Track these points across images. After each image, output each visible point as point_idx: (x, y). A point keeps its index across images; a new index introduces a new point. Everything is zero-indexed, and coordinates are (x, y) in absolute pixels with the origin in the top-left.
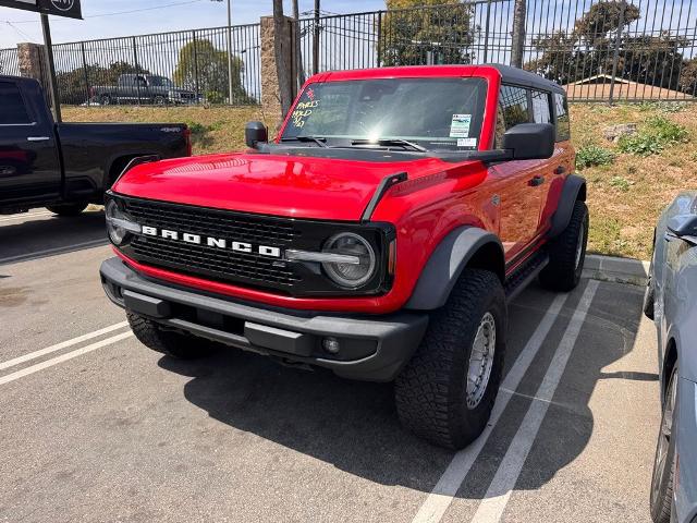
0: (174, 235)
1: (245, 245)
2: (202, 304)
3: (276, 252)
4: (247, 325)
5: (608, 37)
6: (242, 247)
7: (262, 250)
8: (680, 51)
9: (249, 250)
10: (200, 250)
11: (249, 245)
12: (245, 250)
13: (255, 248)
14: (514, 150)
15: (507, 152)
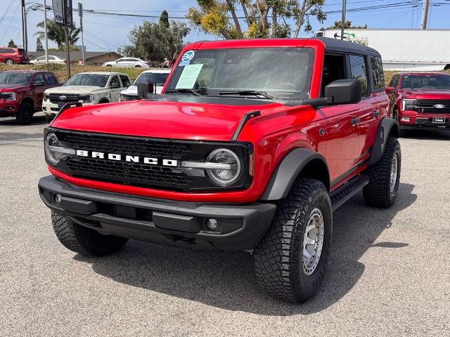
0: (101, 155)
1: (154, 159)
3: (174, 163)
4: (154, 214)
6: (151, 161)
7: (165, 162)
9: (156, 163)
10: (121, 164)
11: (156, 160)
12: (153, 163)
13: (160, 161)
14: (333, 98)
15: (328, 99)
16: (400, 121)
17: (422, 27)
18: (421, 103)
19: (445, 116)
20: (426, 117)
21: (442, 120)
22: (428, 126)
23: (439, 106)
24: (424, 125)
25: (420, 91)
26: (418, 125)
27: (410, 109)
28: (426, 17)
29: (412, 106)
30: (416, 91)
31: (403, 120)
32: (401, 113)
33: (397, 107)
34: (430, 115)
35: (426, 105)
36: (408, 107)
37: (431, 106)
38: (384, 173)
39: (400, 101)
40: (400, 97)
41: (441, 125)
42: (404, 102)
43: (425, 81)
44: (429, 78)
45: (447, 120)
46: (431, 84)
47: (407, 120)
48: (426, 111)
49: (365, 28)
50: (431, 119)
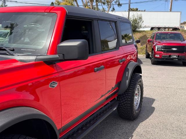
14: (64, 55)
15: (59, 56)
16: (155, 57)
17: (169, 11)
18: (165, 47)
19: (177, 54)
20: (167, 55)
21: (176, 56)
22: (169, 59)
23: (174, 49)
24: (167, 59)
25: (164, 41)
26: (163, 59)
27: (159, 51)
28: (171, 6)
29: (160, 49)
30: (163, 41)
31: (156, 56)
32: (155, 52)
33: (153, 49)
34: (170, 54)
35: (168, 48)
36: (158, 49)
37: (170, 49)
38: (129, 99)
39: (155, 46)
40: (155, 45)
41: (176, 59)
42: (156, 47)
43: (168, 36)
44: (169, 35)
45: (178, 56)
46: (171, 38)
47: (158, 56)
48: (168, 52)
49: (145, 11)
50: (170, 56)
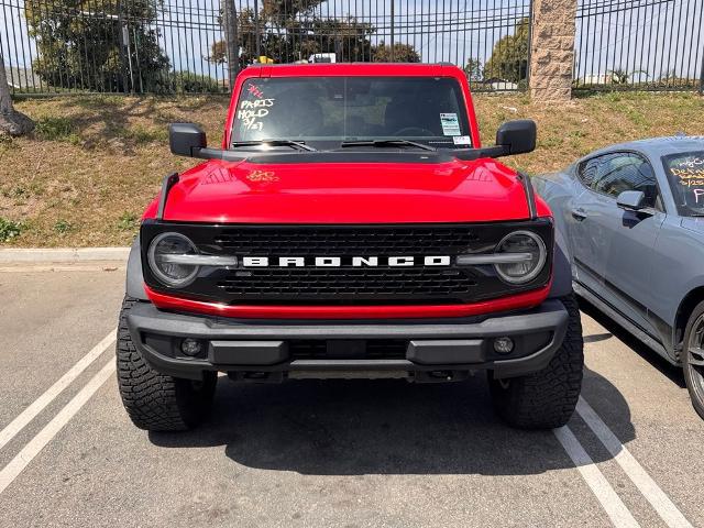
0: (300, 262)
1: (407, 258)
2: (330, 333)
3: (445, 260)
4: (415, 343)
5: (298, 19)
6: (401, 261)
7: (429, 261)
8: (367, 38)
9: (412, 264)
10: (343, 272)
11: (412, 258)
12: (406, 264)
13: (419, 261)
